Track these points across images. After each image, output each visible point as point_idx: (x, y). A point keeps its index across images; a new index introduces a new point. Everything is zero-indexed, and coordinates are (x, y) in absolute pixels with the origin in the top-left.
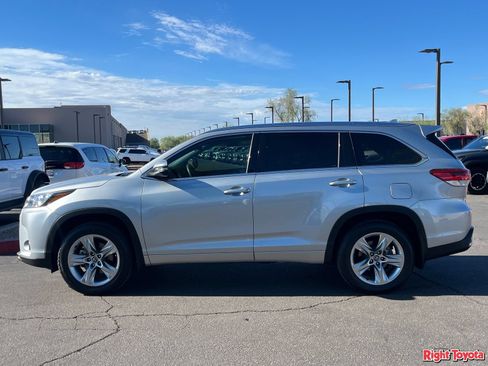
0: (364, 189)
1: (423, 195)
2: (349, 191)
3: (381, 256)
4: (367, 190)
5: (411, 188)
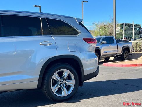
0: (56, 47)
1: (81, 50)
2: (49, 48)
3: (64, 81)
4: (58, 47)
5: (76, 46)
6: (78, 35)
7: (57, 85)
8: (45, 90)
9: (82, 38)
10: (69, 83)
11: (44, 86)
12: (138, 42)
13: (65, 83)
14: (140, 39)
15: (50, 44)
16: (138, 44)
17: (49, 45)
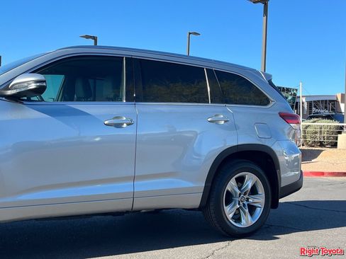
6: (270, 106)
7: (233, 203)
8: (212, 211)
9: (277, 113)
10: (256, 201)
11: (212, 204)
12: (309, 126)
13: (248, 200)
14: (311, 120)
15: (225, 121)
16: (308, 129)
17: (223, 122)
